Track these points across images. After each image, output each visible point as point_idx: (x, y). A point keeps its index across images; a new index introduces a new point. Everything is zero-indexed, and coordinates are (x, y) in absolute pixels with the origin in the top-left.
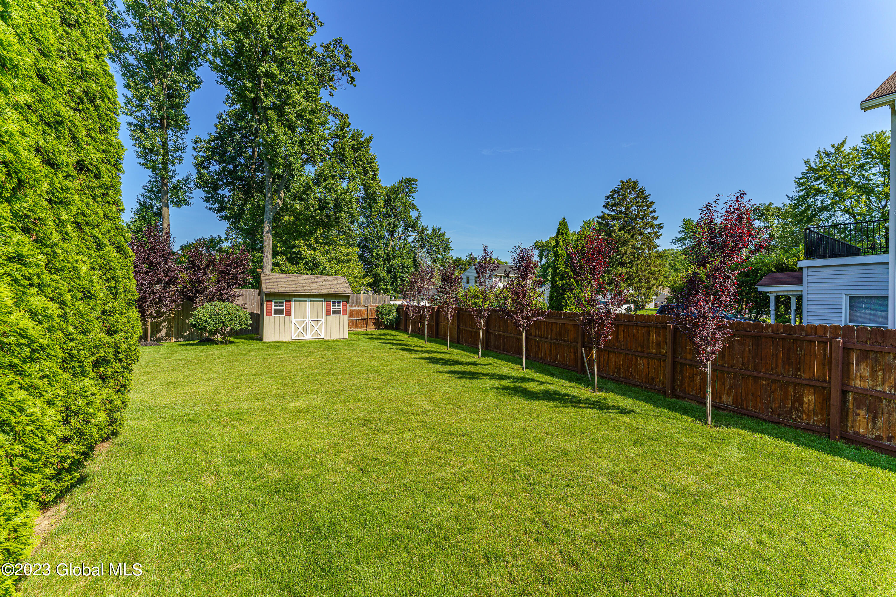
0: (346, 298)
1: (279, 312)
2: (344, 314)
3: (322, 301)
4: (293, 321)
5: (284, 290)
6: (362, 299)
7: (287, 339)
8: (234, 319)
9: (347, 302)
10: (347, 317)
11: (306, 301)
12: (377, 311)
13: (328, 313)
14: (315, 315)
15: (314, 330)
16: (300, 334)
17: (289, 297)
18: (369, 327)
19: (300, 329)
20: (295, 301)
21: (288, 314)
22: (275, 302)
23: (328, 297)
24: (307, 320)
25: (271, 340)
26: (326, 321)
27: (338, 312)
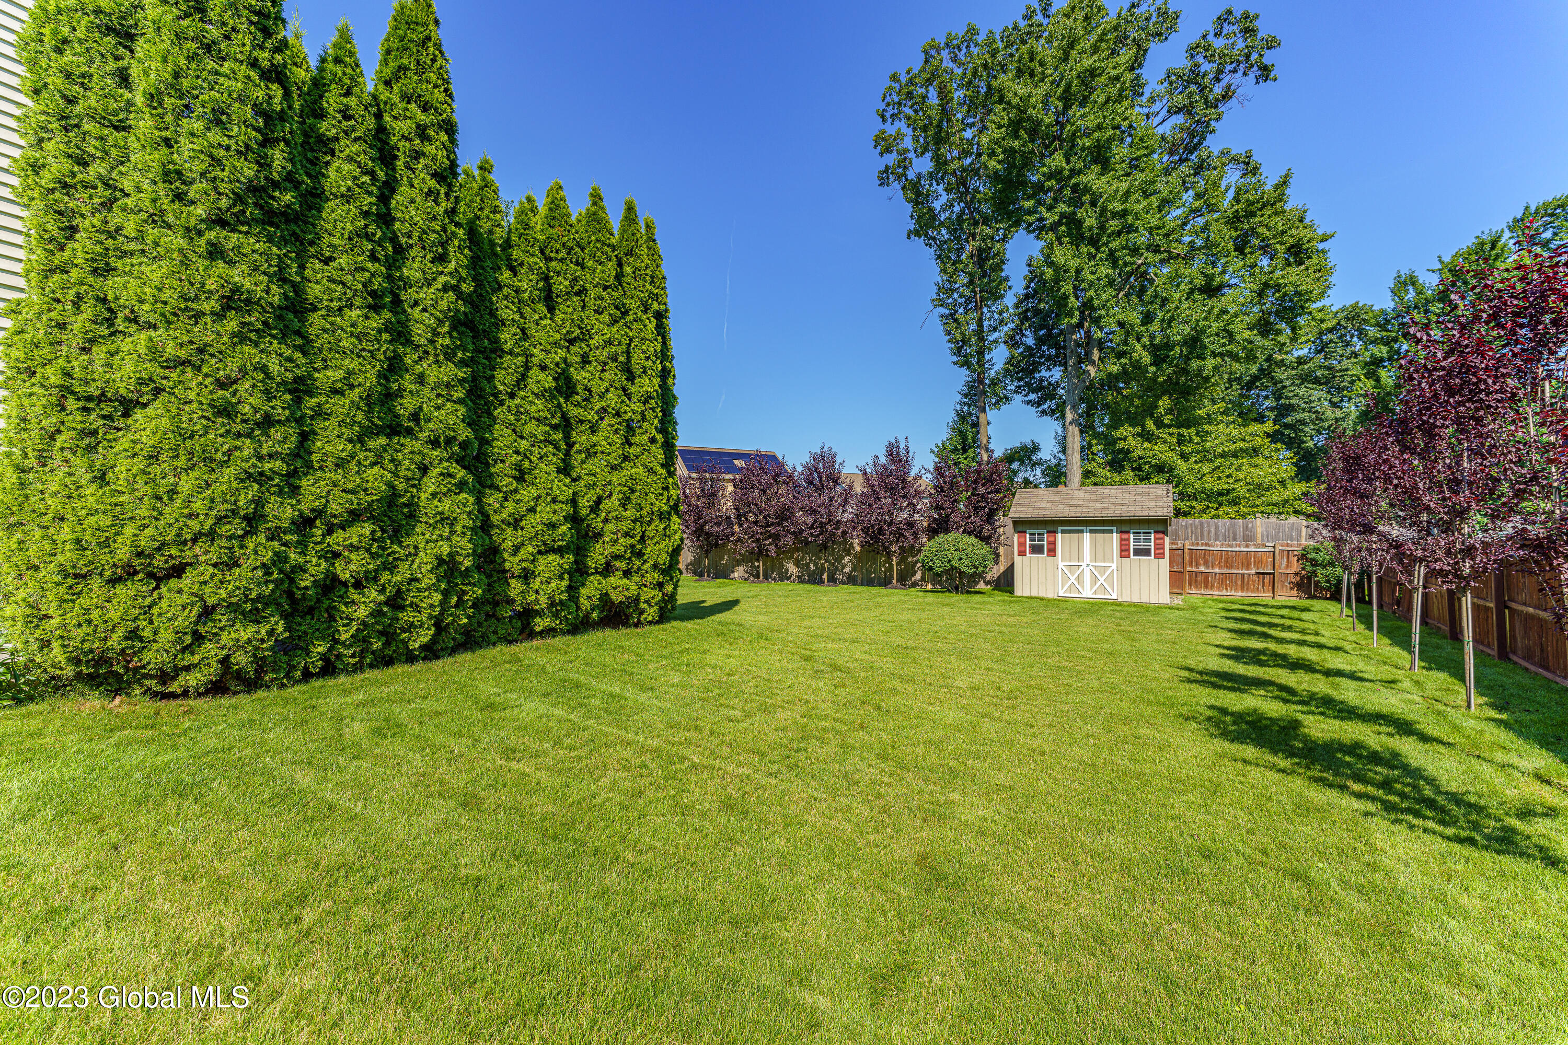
0: (1160, 525)
1: (1037, 549)
2: (1160, 555)
3: (1111, 532)
4: (1061, 565)
5: (1042, 513)
6: (1259, 530)
7: (1050, 595)
8: (964, 557)
9: (1165, 532)
10: (1165, 563)
11: (1082, 532)
12: (1303, 557)
13: (1124, 554)
14: (1100, 555)
15: (1099, 584)
16: (1073, 588)
17: (1052, 525)
18: (1279, 592)
19: (1073, 579)
20: (1063, 532)
21: (1052, 553)
22: (1031, 534)
23: (1123, 525)
24: (1084, 565)
25: (1026, 594)
26: (1120, 569)
27: (1146, 552)
